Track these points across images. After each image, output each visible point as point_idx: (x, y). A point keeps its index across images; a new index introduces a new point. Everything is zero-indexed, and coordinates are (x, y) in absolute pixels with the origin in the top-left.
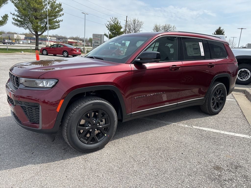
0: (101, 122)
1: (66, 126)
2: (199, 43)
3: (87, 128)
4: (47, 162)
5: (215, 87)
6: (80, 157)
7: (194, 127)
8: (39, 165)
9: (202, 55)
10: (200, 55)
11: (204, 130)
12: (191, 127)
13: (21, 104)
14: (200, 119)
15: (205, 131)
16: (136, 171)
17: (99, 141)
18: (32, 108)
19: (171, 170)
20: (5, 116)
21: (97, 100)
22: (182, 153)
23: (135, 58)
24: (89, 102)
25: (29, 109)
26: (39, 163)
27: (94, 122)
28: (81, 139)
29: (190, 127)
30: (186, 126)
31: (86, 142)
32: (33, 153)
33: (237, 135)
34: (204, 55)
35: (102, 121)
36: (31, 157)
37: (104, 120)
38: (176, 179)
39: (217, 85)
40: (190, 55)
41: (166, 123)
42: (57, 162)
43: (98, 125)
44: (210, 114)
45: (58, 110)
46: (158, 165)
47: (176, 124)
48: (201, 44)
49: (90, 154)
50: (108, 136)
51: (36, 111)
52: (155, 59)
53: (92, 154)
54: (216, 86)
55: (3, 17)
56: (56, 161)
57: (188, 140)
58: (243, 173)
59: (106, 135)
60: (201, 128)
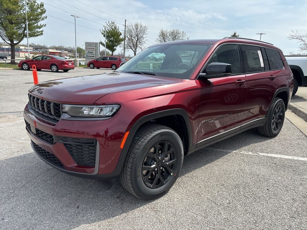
0: (166, 158)
1: (130, 167)
2: (258, 51)
3: (152, 167)
4: (105, 219)
5: (276, 103)
6: (145, 207)
7: (261, 154)
8: (97, 224)
9: (261, 66)
10: (257, 66)
11: (274, 158)
12: (257, 155)
13: (67, 141)
14: (260, 143)
15: (276, 158)
16: (227, 220)
17: (165, 183)
18: (83, 146)
19: (268, 213)
20: (12, 157)
21: (164, 129)
22: (268, 190)
23: (199, 72)
24: (155, 132)
25: (77, 147)
26: (95, 221)
27: (160, 158)
28: (146, 183)
29: (255, 154)
30: (250, 153)
31: (152, 187)
32: (78, 207)
34: (263, 66)
35: (167, 156)
36: (79, 213)
37: (169, 155)
38: (280, 224)
39: (277, 101)
40: (251, 66)
41: (224, 151)
42: (118, 216)
43: (164, 161)
44: (270, 136)
45: (122, 146)
46: (249, 208)
47: (237, 152)
48: (259, 52)
50: (175, 175)
51: (89, 149)
52: (224, 72)
56: (116, 215)
57: (263, 171)
59: (172, 174)
60: (270, 155)
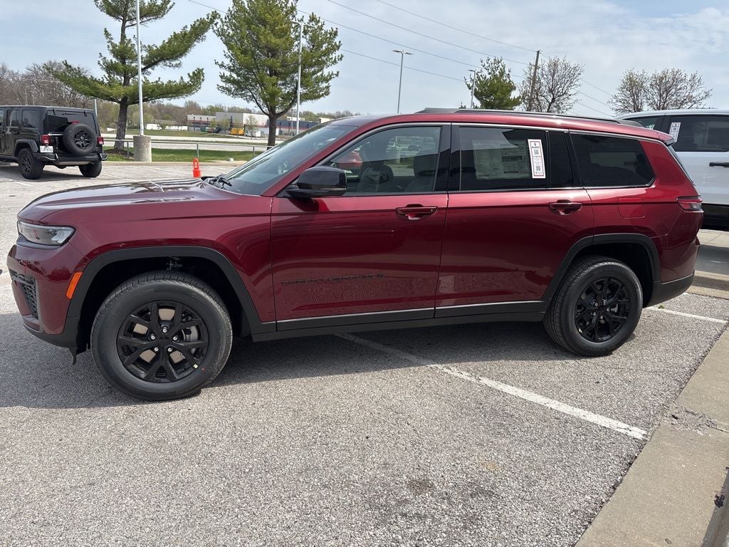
0: (186, 334)
2: (529, 140)
3: (145, 343)
7: (485, 381)
9: (533, 177)
10: (528, 175)
11: (501, 393)
12: (474, 380)
13: (17, 277)
14: (526, 363)
15: (505, 395)
17: (177, 378)
21: (169, 279)
22: (368, 438)
23: (290, 183)
25: (28, 288)
27: (165, 331)
28: (129, 367)
29: (471, 379)
30: (465, 375)
31: (144, 376)
33: (592, 417)
34: (544, 177)
35: (188, 332)
36: (37, 392)
37: (194, 330)
40: (486, 176)
42: (72, 409)
43: (175, 338)
45: (70, 294)
47: (440, 367)
48: (535, 146)
49: (150, 405)
50: (203, 369)
52: (334, 186)
53: (155, 405)
54: (591, 268)
55: (191, 74)
58: (477, 509)
59: (196, 366)
60: (501, 387)
